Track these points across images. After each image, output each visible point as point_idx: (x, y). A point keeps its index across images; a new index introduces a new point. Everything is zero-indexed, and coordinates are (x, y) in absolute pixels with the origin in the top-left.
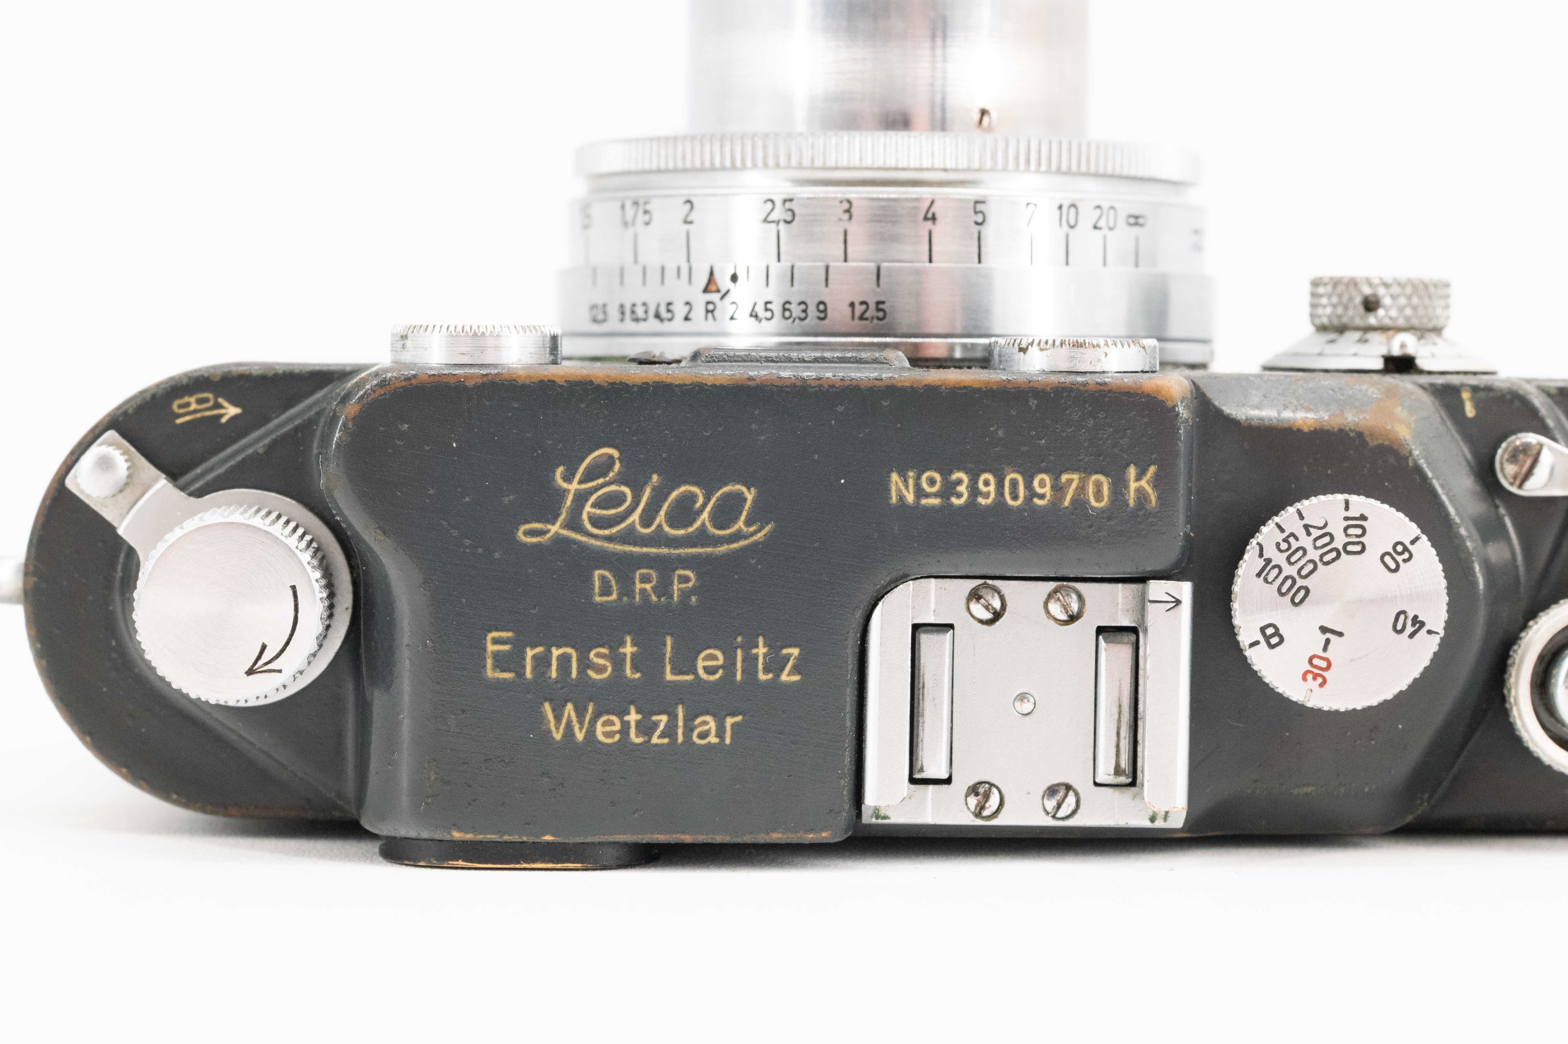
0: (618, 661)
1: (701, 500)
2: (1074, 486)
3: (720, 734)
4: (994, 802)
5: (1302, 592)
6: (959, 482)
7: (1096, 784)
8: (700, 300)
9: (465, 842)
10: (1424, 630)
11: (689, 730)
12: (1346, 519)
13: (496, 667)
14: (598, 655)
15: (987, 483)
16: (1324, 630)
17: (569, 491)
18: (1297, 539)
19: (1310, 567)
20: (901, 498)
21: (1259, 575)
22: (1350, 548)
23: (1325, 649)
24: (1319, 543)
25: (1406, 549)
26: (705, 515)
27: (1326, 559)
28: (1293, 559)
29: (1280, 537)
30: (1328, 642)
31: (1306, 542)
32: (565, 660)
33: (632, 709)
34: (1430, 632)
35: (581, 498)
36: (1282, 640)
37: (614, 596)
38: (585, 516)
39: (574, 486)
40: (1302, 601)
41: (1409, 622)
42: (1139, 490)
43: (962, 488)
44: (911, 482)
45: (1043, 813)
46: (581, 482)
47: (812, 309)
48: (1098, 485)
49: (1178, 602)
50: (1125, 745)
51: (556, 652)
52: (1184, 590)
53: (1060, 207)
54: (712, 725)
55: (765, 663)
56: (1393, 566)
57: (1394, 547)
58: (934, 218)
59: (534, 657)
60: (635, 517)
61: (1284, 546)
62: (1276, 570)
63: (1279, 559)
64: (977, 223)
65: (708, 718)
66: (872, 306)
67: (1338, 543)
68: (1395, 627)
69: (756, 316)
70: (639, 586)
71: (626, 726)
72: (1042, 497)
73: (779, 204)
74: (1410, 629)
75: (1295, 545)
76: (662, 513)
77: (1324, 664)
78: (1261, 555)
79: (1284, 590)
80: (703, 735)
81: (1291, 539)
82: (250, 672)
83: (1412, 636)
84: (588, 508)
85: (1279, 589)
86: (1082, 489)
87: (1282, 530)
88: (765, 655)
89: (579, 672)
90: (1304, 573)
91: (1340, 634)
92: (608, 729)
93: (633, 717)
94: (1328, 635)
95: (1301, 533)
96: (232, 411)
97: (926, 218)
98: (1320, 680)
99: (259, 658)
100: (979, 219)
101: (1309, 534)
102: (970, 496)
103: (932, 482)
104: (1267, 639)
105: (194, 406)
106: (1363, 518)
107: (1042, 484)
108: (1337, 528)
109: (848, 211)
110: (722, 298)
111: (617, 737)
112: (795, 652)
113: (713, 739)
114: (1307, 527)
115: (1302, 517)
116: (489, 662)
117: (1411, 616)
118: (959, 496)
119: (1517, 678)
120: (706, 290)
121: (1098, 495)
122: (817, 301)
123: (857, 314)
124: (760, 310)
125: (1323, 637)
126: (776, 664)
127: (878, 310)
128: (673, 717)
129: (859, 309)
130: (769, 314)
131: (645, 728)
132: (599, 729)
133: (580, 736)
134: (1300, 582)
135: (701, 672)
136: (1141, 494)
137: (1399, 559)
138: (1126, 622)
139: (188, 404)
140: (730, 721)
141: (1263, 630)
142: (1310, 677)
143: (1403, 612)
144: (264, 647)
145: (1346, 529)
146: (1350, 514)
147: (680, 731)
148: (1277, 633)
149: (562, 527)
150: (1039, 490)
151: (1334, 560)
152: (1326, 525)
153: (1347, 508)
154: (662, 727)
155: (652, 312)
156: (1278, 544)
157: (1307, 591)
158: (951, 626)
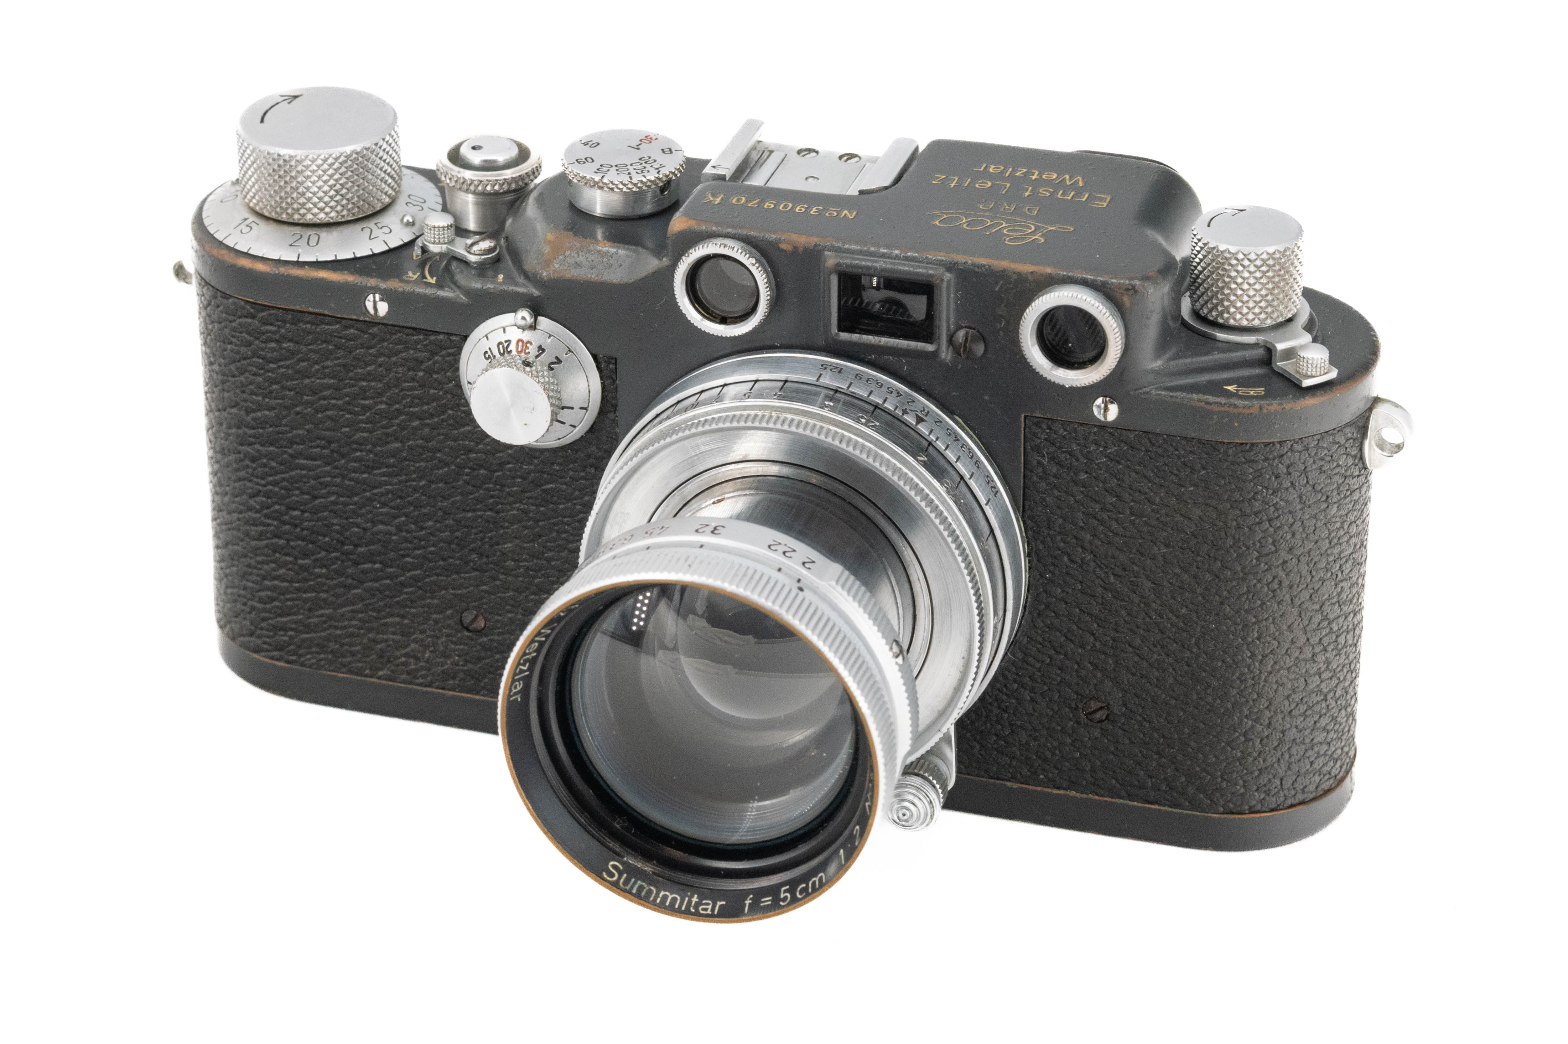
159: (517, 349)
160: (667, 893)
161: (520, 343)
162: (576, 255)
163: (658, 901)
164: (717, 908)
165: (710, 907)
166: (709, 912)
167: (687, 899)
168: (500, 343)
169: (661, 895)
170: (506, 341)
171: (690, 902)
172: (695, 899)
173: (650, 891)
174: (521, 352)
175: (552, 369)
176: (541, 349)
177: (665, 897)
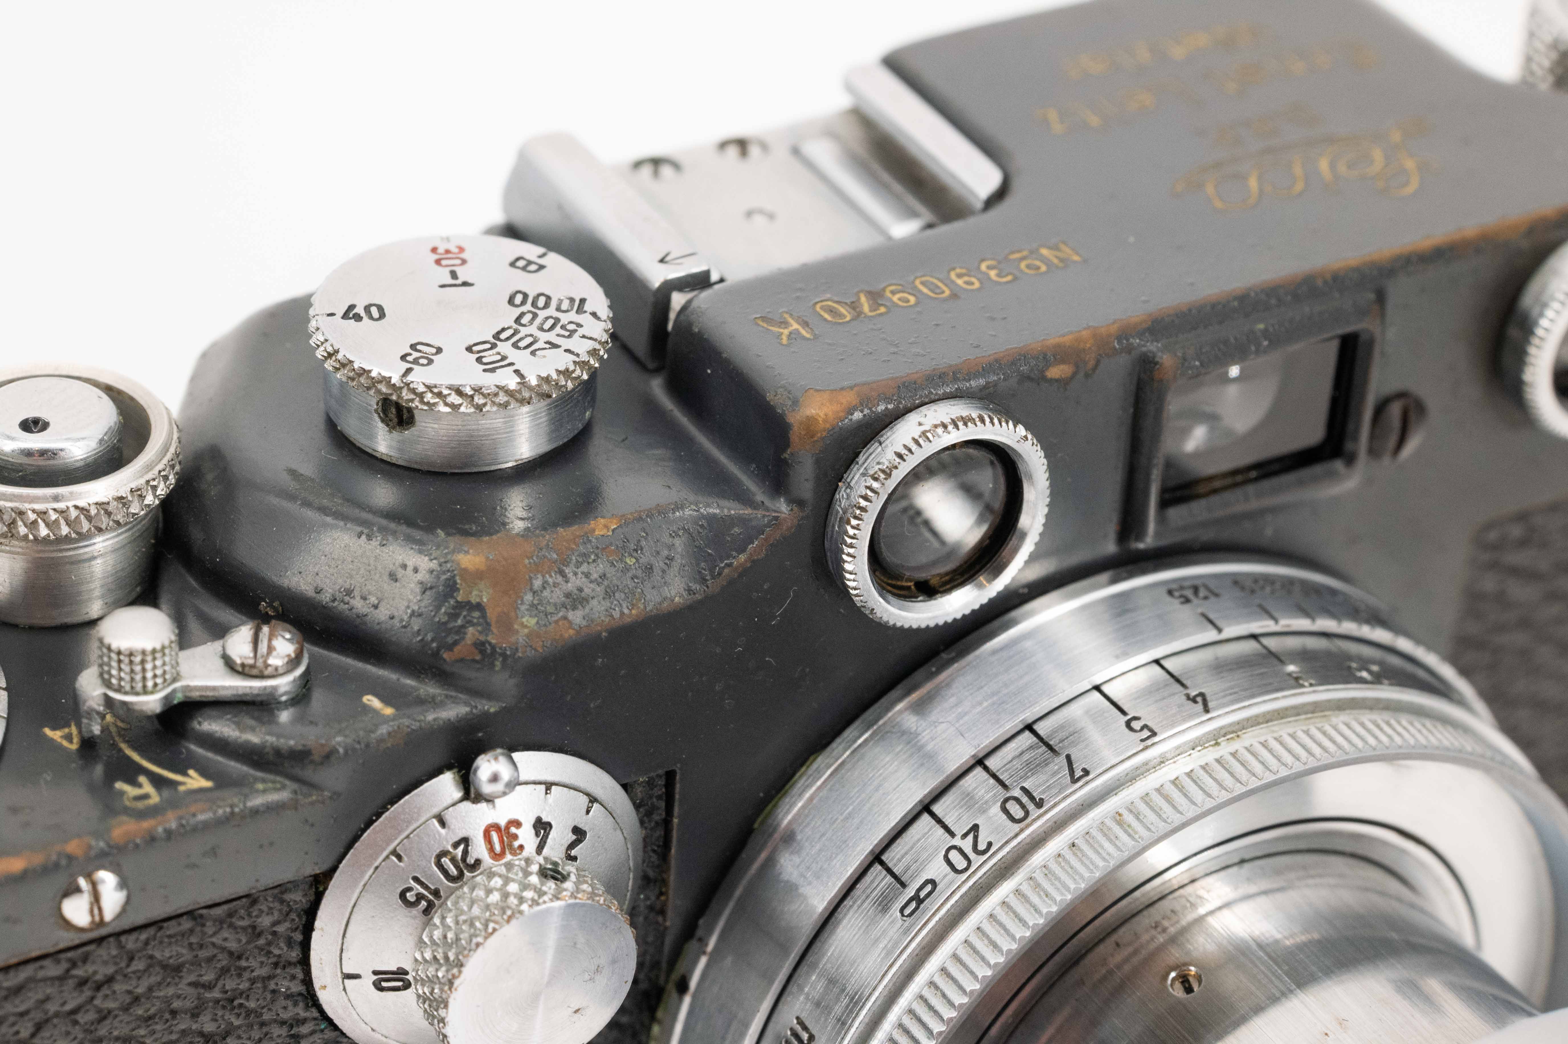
10: (342, 310)
34: (333, 311)
41: (365, 313)
68: (380, 304)
83: (355, 301)
117: (365, 321)
143: (376, 323)
159: (491, 849)
161: (495, 836)
162: (560, 579)
168: (439, 856)
170: (456, 845)
174: (502, 854)
175: (574, 859)
176: (542, 827)
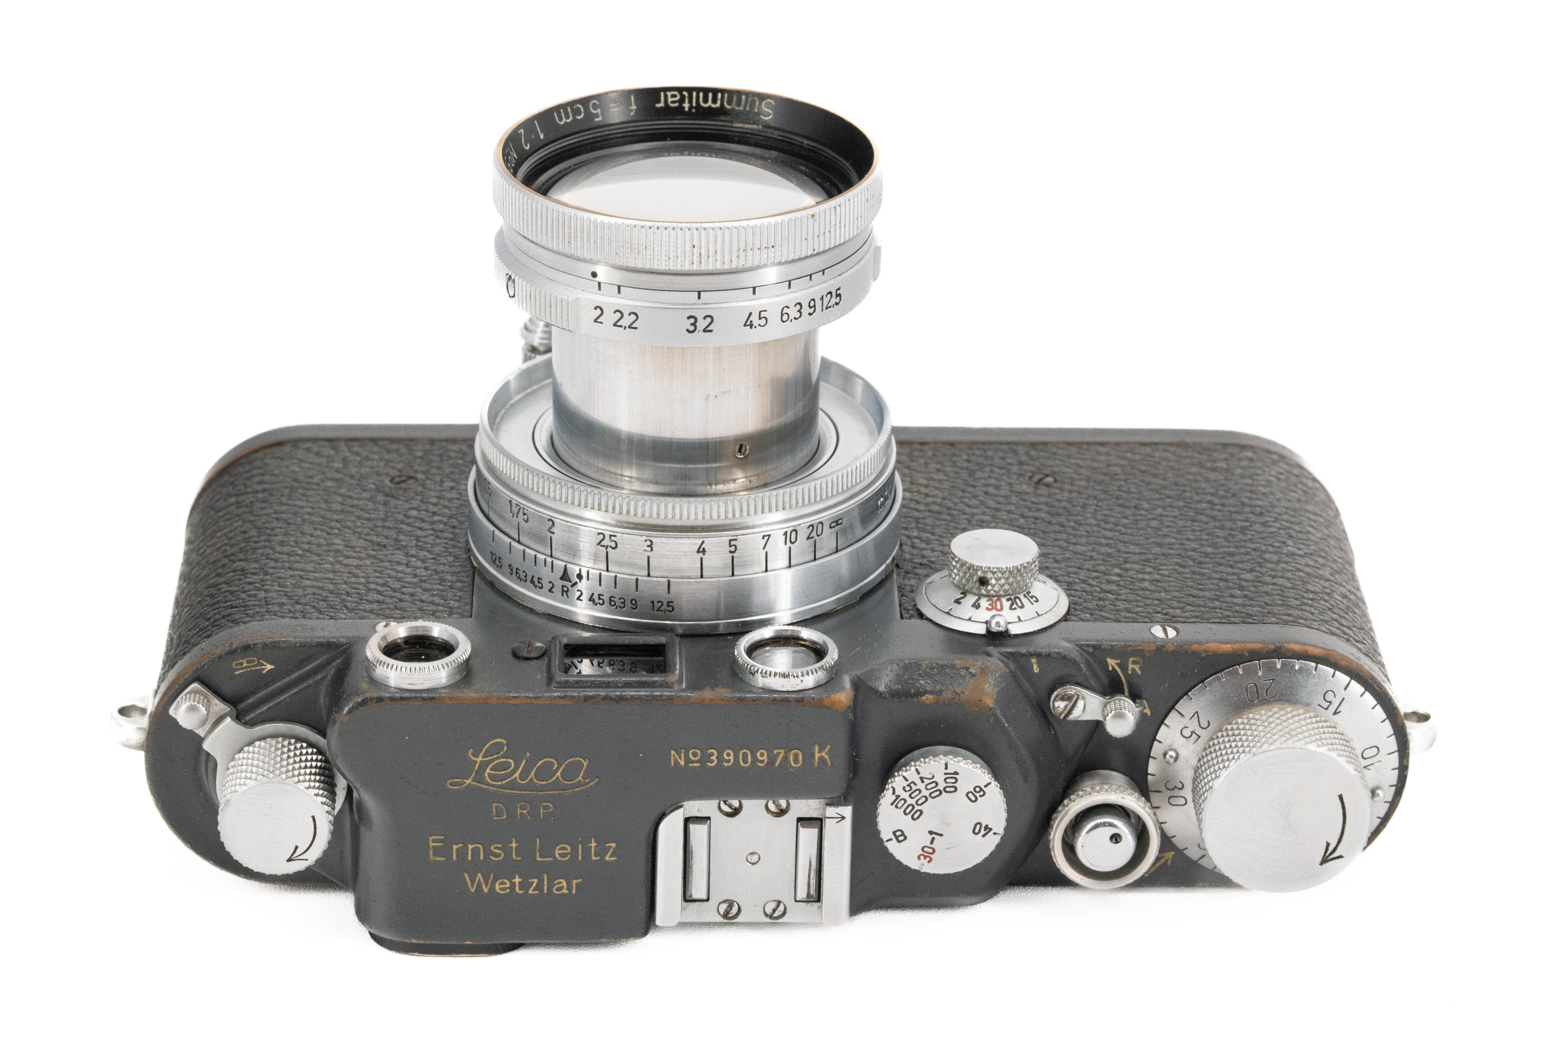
0: (507, 850)
1: (556, 766)
2: (781, 756)
3: (569, 888)
4: (735, 910)
5: (918, 813)
6: (713, 754)
7: (796, 901)
8: (559, 583)
9: (418, 944)
10: (992, 832)
11: (550, 887)
12: (946, 774)
13: (434, 855)
14: (496, 848)
15: (729, 755)
16: (931, 833)
17: (476, 762)
18: (916, 785)
19: (924, 799)
20: (677, 763)
21: (892, 804)
22: (947, 789)
23: (932, 843)
24: (929, 787)
25: (981, 790)
26: (559, 774)
27: (933, 795)
28: (913, 795)
29: (905, 784)
30: (933, 839)
31: (921, 786)
32: (475, 851)
33: (517, 876)
34: (995, 834)
35: (484, 765)
36: (905, 838)
37: (505, 817)
38: (486, 775)
39: (480, 759)
40: (918, 817)
41: (983, 829)
42: (821, 758)
43: (714, 758)
44: (683, 755)
45: (764, 916)
46: (483, 757)
47: (628, 603)
48: (796, 756)
49: (843, 818)
50: (813, 882)
51: (470, 847)
52: (847, 811)
53: (786, 533)
54: (565, 884)
55: (595, 852)
56: (973, 799)
57: (974, 789)
58: (704, 551)
59: (457, 849)
60: (517, 775)
61: (908, 788)
62: (903, 802)
63: (905, 795)
64: (731, 552)
65: (562, 880)
66: (665, 604)
67: (941, 786)
68: (974, 831)
69: (594, 601)
70: (519, 811)
71: (513, 885)
72: (762, 762)
73: (607, 537)
74: (983, 832)
75: (914, 787)
76: (533, 773)
77: (931, 851)
78: (894, 793)
79: (907, 811)
80: (558, 889)
81: (912, 785)
82: (289, 860)
83: (984, 836)
84: (488, 771)
85: (904, 812)
86: (786, 758)
87: (906, 780)
88: (595, 847)
89: (484, 857)
90: (919, 802)
91: (941, 835)
92: (502, 886)
93: (517, 880)
94: (934, 836)
95: (918, 781)
96: (269, 667)
97: (698, 552)
98: (928, 859)
99: (294, 852)
100: (733, 549)
101: (923, 782)
102: (718, 762)
103: (695, 755)
104: (897, 838)
105: (245, 665)
106: (956, 773)
107: (762, 755)
108: (940, 778)
109: (650, 546)
110: (572, 586)
111: (508, 890)
112: (614, 845)
113: (565, 891)
114: (922, 779)
115: (918, 773)
116: (431, 852)
117: (984, 825)
118: (712, 762)
119: (1054, 836)
120: (562, 578)
121: (796, 760)
122: (630, 598)
123: (656, 608)
124: (596, 597)
125: (931, 837)
126: (602, 851)
127: (668, 606)
128: (541, 881)
129: (657, 605)
130: (601, 602)
131: (525, 885)
132: (497, 886)
133: (486, 890)
134: (917, 808)
135: (557, 856)
136: (821, 759)
137: (978, 795)
138: (815, 815)
139: (241, 664)
140: (575, 882)
141: (894, 833)
142: (922, 857)
143: (980, 823)
144: (297, 847)
145: (945, 779)
146: (948, 771)
147: (545, 888)
148: (903, 834)
149: (473, 780)
150: (760, 758)
151: (938, 796)
152: (933, 777)
153: (946, 768)
154: (534, 885)
155: (529, 578)
156: (904, 788)
157: (921, 812)
158: (709, 818)
159: (1001, 603)
160: (713, 106)
163: (719, 95)
164: (662, 99)
165: (670, 100)
166: (669, 94)
167: (694, 105)
168: (1023, 607)
169: (719, 102)
170: (1015, 609)
171: (690, 101)
172: (686, 106)
173: (729, 103)
174: (997, 600)
176: (976, 605)
177: (714, 101)
